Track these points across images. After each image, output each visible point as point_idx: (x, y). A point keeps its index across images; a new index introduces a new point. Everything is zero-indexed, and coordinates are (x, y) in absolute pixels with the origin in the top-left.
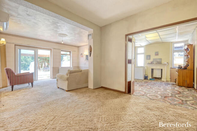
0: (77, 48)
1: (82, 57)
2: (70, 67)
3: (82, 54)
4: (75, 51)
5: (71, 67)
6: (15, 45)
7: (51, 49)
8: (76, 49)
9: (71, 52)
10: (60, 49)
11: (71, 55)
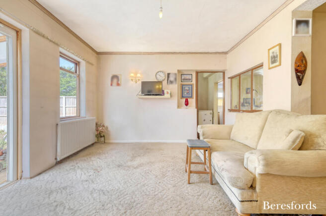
1: (118, 84)
4: (91, 64)
5: (83, 114)
7: (19, 31)
10: (57, 44)
11: (83, 75)
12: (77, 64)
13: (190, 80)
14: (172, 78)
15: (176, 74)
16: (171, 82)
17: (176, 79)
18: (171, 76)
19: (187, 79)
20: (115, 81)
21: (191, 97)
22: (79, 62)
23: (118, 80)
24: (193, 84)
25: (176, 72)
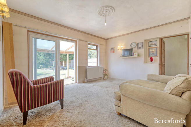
0: (105, 40)
1: (113, 52)
2: (97, 66)
3: (112, 49)
4: (103, 45)
5: (99, 65)
6: (28, 31)
7: (76, 41)
8: (103, 42)
9: (99, 45)
10: (86, 41)
11: (99, 50)
12: (97, 46)
13: (155, 44)
14: (140, 46)
15: (143, 43)
16: (140, 48)
17: (143, 46)
18: (139, 44)
19: (153, 45)
20: (112, 50)
21: (156, 56)
22: (97, 45)
23: (113, 50)
24: (158, 47)
25: (143, 41)
